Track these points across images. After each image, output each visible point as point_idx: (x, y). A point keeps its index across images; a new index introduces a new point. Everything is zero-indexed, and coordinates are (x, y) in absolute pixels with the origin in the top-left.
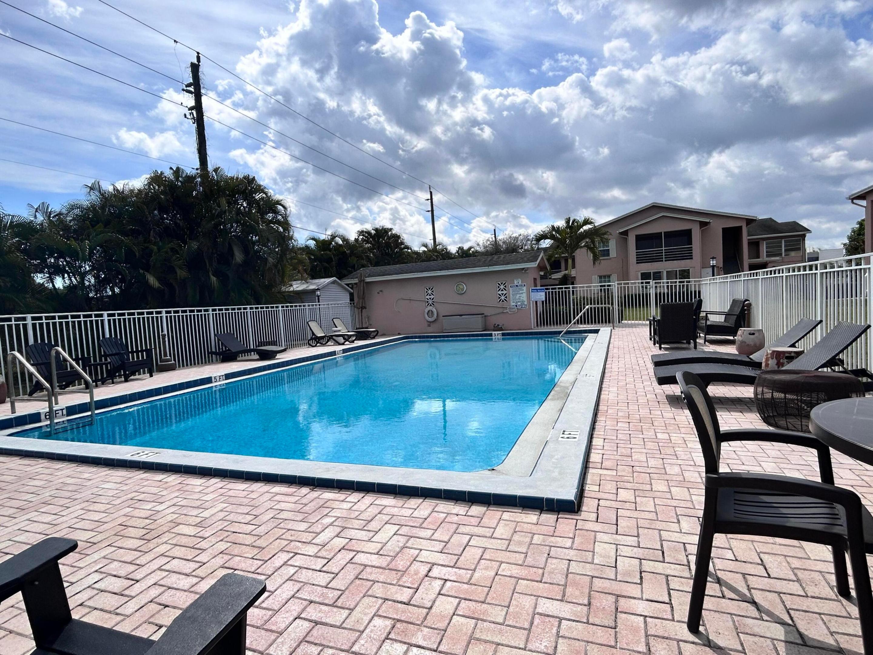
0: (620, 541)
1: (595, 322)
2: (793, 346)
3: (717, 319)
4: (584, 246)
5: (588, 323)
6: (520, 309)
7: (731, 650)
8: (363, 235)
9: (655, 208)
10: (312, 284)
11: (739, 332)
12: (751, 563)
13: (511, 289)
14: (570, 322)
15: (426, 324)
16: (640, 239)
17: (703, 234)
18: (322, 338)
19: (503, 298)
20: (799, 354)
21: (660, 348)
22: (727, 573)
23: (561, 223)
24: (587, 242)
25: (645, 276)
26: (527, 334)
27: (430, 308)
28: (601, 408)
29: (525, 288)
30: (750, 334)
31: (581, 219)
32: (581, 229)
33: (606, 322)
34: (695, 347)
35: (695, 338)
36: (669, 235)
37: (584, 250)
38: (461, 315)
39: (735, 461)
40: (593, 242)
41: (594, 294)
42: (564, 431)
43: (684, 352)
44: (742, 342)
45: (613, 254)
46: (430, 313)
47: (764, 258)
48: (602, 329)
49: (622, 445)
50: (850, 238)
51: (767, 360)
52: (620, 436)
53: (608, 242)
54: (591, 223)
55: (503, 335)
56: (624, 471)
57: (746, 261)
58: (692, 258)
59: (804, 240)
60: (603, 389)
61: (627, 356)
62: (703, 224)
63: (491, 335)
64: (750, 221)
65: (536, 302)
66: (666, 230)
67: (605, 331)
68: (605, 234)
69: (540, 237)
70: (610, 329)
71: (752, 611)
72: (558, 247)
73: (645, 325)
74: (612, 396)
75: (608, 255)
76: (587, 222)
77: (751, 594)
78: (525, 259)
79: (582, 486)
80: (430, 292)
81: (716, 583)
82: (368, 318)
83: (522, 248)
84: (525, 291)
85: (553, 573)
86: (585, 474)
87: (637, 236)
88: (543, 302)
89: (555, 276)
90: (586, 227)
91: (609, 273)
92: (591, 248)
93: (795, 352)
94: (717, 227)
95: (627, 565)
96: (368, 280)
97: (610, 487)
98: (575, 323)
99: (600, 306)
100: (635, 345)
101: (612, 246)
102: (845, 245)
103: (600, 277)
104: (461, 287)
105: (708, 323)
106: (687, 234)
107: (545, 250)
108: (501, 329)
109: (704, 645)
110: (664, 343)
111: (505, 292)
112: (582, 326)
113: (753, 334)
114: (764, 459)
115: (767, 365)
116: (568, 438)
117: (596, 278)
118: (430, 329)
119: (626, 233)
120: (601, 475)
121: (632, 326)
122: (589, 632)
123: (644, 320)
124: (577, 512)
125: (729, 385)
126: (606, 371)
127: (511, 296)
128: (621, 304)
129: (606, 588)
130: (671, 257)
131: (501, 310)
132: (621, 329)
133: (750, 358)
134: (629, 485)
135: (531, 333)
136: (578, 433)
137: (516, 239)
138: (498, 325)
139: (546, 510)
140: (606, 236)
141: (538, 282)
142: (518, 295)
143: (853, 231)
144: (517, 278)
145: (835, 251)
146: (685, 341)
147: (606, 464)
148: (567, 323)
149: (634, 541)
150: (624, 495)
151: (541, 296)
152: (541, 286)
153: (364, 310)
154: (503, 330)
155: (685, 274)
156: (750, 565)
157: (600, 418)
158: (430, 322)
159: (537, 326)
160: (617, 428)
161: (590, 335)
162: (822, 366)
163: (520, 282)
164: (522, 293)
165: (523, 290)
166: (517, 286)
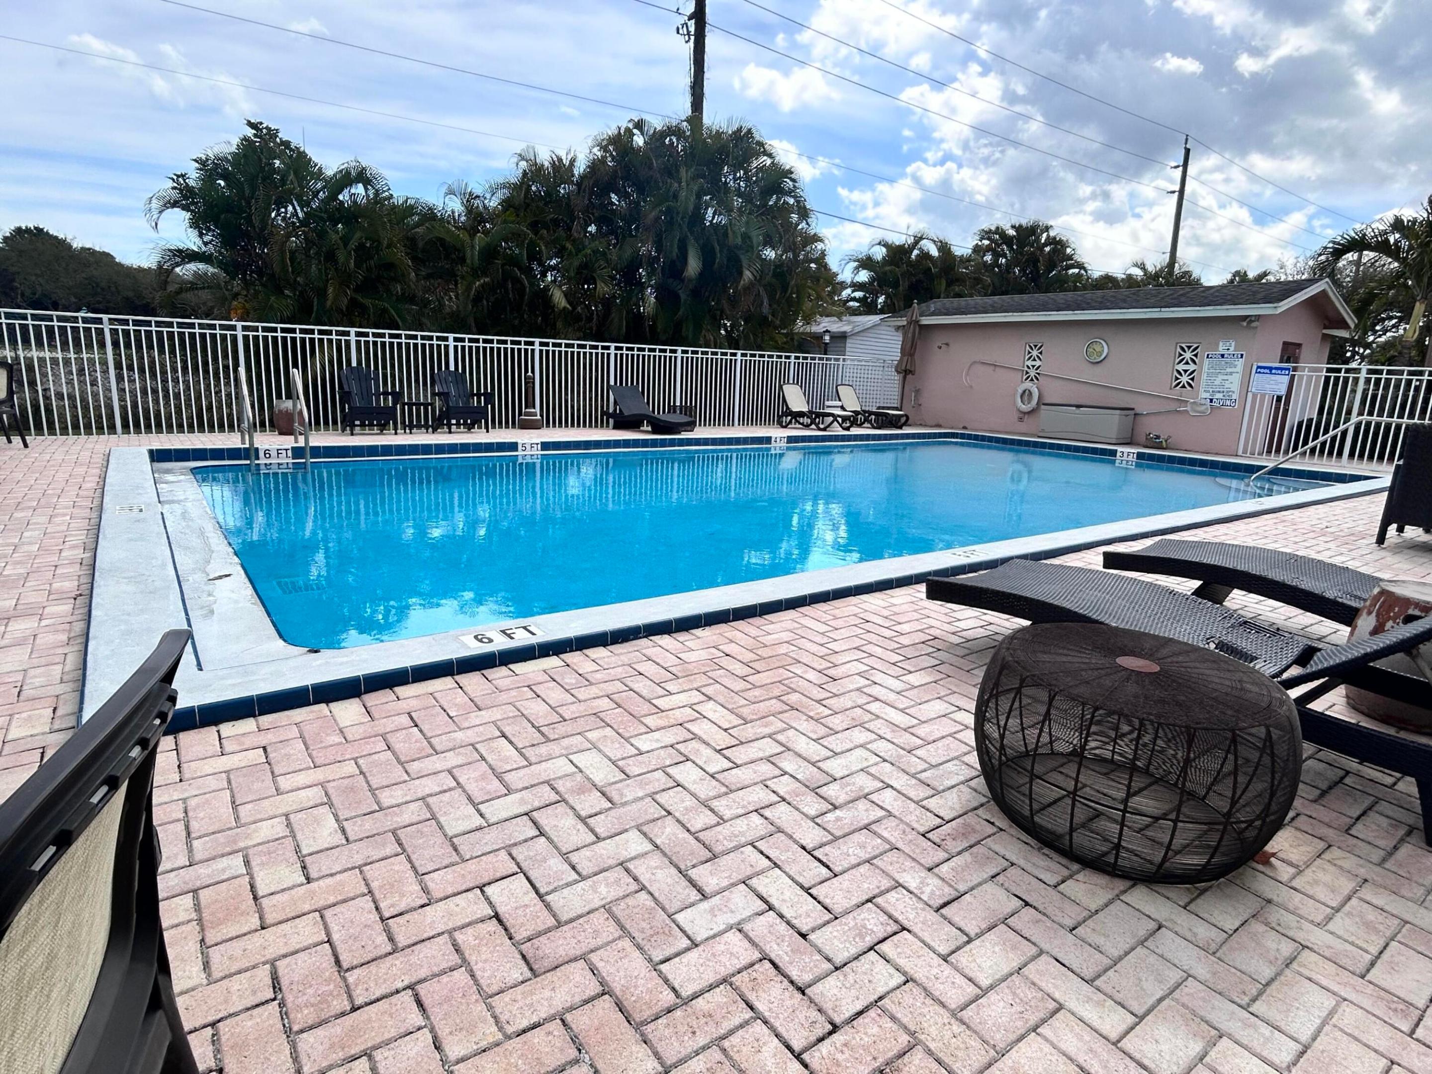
6: (1217, 408)
8: (989, 239)
10: (849, 322)
13: (1206, 361)
15: (1016, 415)
18: (801, 414)
19: (1185, 379)
27: (1028, 385)
29: (1240, 363)
38: (1078, 406)
46: (1026, 395)
63: (1113, 453)
65: (1263, 397)
80: (1035, 353)
82: (917, 391)
84: (1239, 369)
88: (1279, 398)
96: (926, 321)
104: (1098, 348)
111: (1192, 367)
118: (1023, 427)
127: (1204, 376)
131: (1173, 406)
138: (1158, 437)
142: (1221, 377)
144: (1227, 338)
152: (1282, 361)
153: (909, 377)
158: (1025, 413)
163: (1232, 349)
164: (1231, 373)
165: (1235, 366)
166: (1223, 356)
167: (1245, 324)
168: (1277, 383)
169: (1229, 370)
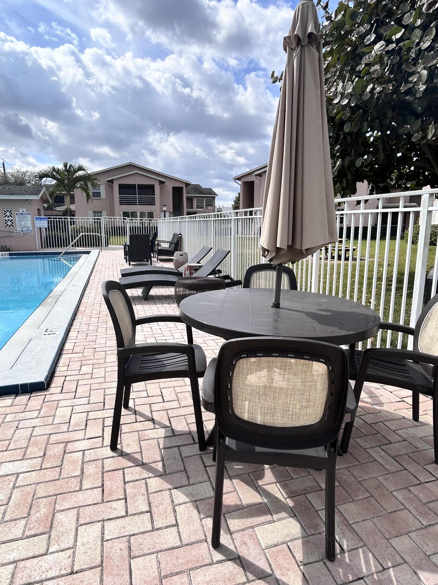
0: (76, 403)
1: (89, 246)
2: (198, 262)
3: (165, 246)
4: (80, 187)
5: (83, 246)
6: (25, 234)
7: (134, 453)
9: (131, 166)
11: (175, 254)
12: (156, 396)
13: (16, 216)
14: (69, 244)
16: (122, 188)
17: (161, 189)
19: (9, 223)
20: (200, 267)
21: (130, 265)
22: (141, 406)
23: (61, 167)
24: (81, 184)
25: (126, 214)
26: (32, 254)
28: (80, 309)
29: (29, 216)
30: (181, 255)
31: (76, 166)
32: (77, 174)
33: (96, 246)
34: (151, 264)
35: (150, 258)
36: (141, 187)
37: (79, 190)
39: (159, 335)
40: (86, 185)
41: (90, 225)
42: (47, 330)
43: (144, 267)
44: (177, 260)
45: (103, 195)
47: (195, 209)
48: (93, 251)
49: (90, 334)
50: (235, 202)
51: (185, 271)
52: (90, 328)
53: (99, 186)
54: (84, 170)
55: (10, 254)
56: (89, 353)
57: (185, 210)
58: (155, 205)
59: (214, 200)
60: (85, 295)
61: (107, 270)
62: (161, 183)
64: (187, 185)
65: (40, 228)
66: (138, 184)
67: (94, 252)
68: (95, 179)
69: (42, 176)
70: (98, 251)
71: (150, 424)
72: (59, 185)
73: (121, 248)
74: (91, 300)
75: (100, 196)
76: (81, 168)
77: (152, 415)
78: (29, 192)
79: (55, 368)
81: (134, 414)
83: (29, 183)
84: (29, 218)
85: (18, 441)
86: (58, 359)
87: (119, 185)
88: (46, 229)
89: (58, 209)
90: (81, 173)
91: (100, 210)
92: (85, 189)
93: (199, 266)
94: (170, 185)
95: (77, 419)
97: (75, 366)
98: (73, 246)
99: (92, 234)
100: (114, 263)
101: (103, 190)
102: (233, 205)
103: (94, 212)
105: (159, 248)
106: (152, 187)
107: (48, 187)
108: (8, 250)
109: (119, 456)
110: (133, 261)
111: (11, 218)
112: (78, 248)
113: (182, 255)
114: (175, 331)
115: (185, 274)
116: (49, 334)
117: (91, 213)
119: (111, 181)
120: (71, 358)
121: (114, 249)
122: (40, 476)
123: (120, 245)
124: (47, 389)
125: (165, 288)
126: (90, 282)
127: (17, 222)
128: (107, 233)
129: (58, 440)
130: (142, 203)
131: (8, 234)
132: (107, 251)
133: (178, 271)
134: (89, 362)
135: (36, 254)
136: (58, 330)
137: (24, 174)
138: (6, 247)
139: (21, 393)
140: (95, 181)
141: (42, 212)
142: (24, 222)
143: (236, 198)
144: (22, 207)
145: (228, 208)
146: (146, 260)
147: (77, 349)
148: (67, 246)
149: (86, 401)
150: (84, 369)
151: (44, 224)
152: (45, 216)
154: (10, 251)
155: (151, 215)
156: (155, 397)
157: (79, 316)
159: (42, 248)
160: (89, 322)
161: (84, 255)
162: (209, 275)
163: (25, 211)
164: (27, 220)
165: (28, 218)
166: (22, 214)
167: (28, 202)
168: (44, 223)
169: (26, 219)
